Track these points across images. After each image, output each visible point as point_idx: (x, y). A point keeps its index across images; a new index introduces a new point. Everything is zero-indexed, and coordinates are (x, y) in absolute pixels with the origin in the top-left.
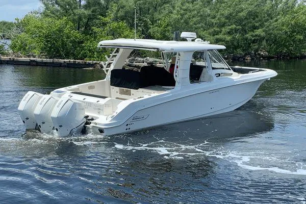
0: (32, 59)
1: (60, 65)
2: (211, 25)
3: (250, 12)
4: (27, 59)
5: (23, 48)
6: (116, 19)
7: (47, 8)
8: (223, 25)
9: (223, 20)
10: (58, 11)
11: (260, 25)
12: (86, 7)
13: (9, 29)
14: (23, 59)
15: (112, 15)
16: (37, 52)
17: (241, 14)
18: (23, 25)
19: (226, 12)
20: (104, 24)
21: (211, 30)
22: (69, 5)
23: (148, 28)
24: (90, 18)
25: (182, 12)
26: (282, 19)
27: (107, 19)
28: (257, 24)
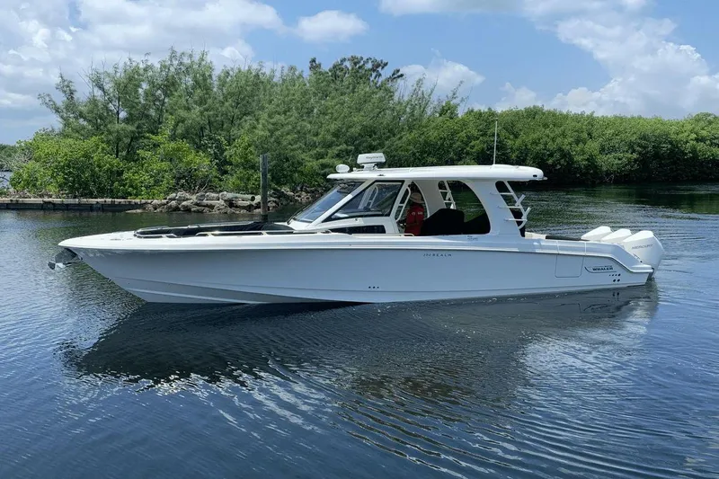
0: (46, 199)
1: (91, 208)
2: (314, 146)
3: (364, 127)
4: (39, 200)
5: (31, 183)
6: (173, 138)
7: (67, 124)
8: (330, 146)
9: (329, 137)
10: (84, 128)
11: (379, 144)
12: (127, 120)
13: (10, 156)
14: (32, 200)
15: (168, 132)
16: (52, 189)
17: (353, 130)
18: (29, 150)
19: (333, 127)
20: (156, 146)
21: (313, 152)
22: (101, 119)
23: (223, 151)
24: (135, 138)
25: (270, 127)
26: (407, 136)
27: (159, 138)
28: (374, 143)
